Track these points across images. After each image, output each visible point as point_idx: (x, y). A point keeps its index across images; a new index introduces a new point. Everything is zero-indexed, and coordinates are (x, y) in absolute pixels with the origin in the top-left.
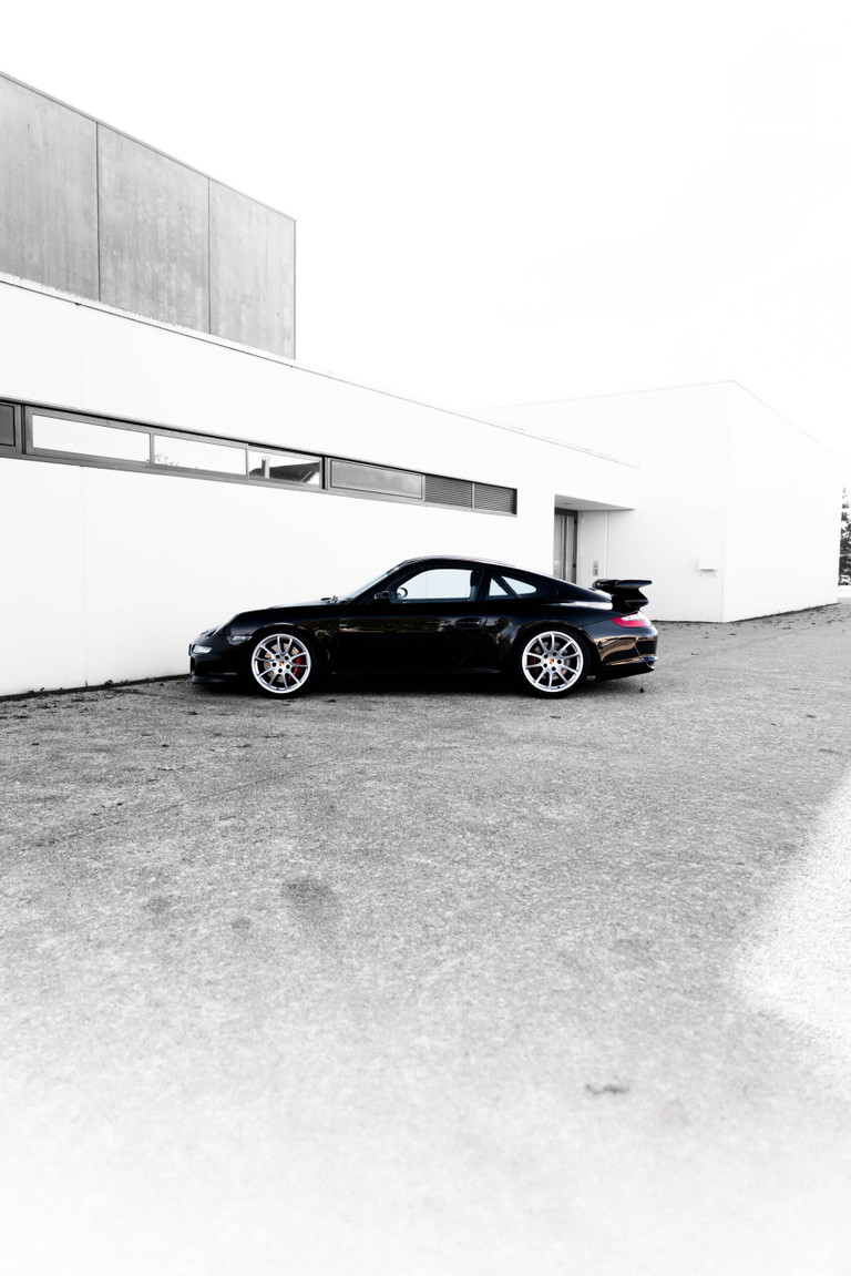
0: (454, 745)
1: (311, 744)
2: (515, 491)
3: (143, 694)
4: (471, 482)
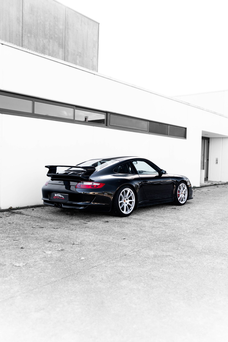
0: (168, 254)
1: (94, 250)
2: (186, 128)
3: (23, 214)
4: (168, 125)
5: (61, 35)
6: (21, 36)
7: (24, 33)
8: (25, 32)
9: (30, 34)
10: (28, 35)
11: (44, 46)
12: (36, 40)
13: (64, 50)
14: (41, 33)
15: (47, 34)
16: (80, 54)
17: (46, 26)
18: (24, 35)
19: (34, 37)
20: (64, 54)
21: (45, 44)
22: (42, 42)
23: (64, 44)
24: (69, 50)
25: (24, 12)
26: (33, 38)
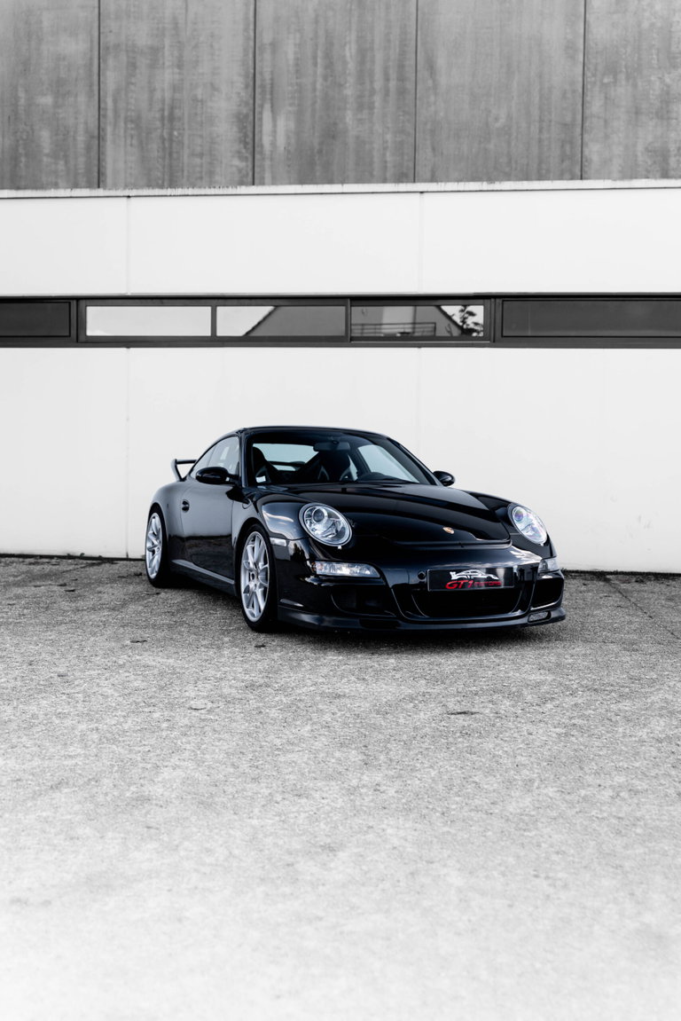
6: (581, 90)
7: (590, 79)
8: (594, 75)
9: (611, 77)
10: (606, 80)
11: (668, 93)
12: (635, 86)
17: (673, 29)
18: (589, 87)
19: (628, 78)
21: (668, 86)
22: (658, 83)
26: (624, 83)
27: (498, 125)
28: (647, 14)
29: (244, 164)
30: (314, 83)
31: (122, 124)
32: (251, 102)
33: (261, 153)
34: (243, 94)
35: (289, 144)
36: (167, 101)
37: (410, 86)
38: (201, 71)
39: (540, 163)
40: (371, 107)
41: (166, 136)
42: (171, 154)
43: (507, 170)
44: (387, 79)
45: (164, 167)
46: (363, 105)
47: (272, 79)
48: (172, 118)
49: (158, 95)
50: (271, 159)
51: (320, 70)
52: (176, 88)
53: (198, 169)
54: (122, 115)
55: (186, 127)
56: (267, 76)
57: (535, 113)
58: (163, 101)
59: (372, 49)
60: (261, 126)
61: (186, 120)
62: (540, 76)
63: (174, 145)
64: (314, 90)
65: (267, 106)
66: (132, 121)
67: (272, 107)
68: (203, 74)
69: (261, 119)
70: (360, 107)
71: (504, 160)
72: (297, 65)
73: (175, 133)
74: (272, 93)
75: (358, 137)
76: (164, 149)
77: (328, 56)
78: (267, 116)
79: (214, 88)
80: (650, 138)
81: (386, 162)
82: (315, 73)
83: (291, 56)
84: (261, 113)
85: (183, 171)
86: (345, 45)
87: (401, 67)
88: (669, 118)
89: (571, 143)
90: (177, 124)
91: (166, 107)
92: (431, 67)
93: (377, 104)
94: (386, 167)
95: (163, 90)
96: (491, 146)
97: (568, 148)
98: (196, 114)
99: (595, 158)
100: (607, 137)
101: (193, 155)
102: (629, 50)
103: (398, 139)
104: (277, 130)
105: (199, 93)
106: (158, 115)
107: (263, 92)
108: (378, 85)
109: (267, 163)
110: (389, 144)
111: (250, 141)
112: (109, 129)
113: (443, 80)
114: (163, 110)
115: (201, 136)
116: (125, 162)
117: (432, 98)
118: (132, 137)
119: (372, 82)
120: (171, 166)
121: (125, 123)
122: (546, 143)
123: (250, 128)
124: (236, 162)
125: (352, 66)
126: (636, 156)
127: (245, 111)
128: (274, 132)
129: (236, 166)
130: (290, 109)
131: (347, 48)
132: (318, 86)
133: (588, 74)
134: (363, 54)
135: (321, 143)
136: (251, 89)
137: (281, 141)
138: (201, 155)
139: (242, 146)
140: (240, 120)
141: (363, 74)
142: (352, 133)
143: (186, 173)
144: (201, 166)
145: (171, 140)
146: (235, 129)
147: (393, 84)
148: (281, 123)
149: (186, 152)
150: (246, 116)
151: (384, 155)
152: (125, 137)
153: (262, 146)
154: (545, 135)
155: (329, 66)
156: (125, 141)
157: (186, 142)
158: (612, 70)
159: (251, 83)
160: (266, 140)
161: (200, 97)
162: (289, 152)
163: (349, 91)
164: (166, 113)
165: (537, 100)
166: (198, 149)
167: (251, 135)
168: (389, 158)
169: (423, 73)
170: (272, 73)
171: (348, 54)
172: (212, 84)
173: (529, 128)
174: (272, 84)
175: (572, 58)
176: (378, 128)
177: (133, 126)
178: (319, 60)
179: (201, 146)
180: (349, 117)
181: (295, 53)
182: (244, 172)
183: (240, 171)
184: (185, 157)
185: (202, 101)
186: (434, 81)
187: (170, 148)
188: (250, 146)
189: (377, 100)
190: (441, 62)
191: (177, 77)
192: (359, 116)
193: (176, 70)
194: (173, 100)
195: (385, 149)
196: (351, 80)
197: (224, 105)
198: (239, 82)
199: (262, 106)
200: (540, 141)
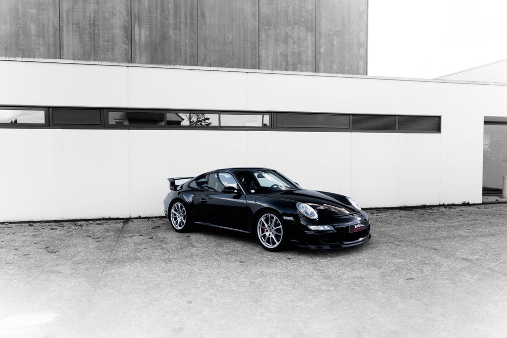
5: (310, 17)
8: (263, 25)
10: (266, 28)
11: (287, 35)
12: (276, 31)
13: (314, 33)
14: (283, 21)
15: (291, 21)
16: (339, 33)
19: (274, 28)
20: (314, 39)
21: (287, 32)
23: (314, 26)
24: (322, 31)
25: (261, 5)
26: (272, 29)
27: (229, 40)
28: (280, 6)
29: (127, 47)
30: (156, 17)
31: (71, 25)
32: (130, 21)
33: (135, 42)
34: (126, 18)
35: (147, 40)
36: (92, 17)
37: (195, 22)
38: (107, 6)
39: (244, 55)
40: (180, 29)
41: (92, 32)
42: (94, 40)
43: (232, 57)
44: (186, 18)
45: (91, 45)
46: (177, 27)
47: (138, 13)
48: (94, 25)
49: (88, 14)
50: (139, 46)
51: (159, 12)
52: (96, 12)
53: (107, 47)
54: (71, 21)
55: (101, 29)
56: (137, 12)
57: (242, 37)
58: (90, 17)
59: (180, 6)
60: (134, 32)
61: (101, 26)
62: (244, 24)
63: (96, 36)
64: (157, 19)
65: (137, 24)
66: (75, 24)
67: (139, 24)
68: (108, 8)
69: (134, 29)
70: (176, 28)
71: (231, 53)
72: (149, 8)
73: (96, 31)
74: (139, 19)
75: (175, 40)
76: (91, 37)
77: (162, 6)
78: (137, 28)
79: (113, 14)
80: (282, 50)
81: (186, 51)
82: (157, 12)
83: (146, 5)
84: (134, 26)
85: (100, 47)
86: (169, 3)
87: (191, 14)
88: (288, 44)
89: (255, 49)
90: (96, 28)
91: (92, 20)
92: (203, 16)
93: (183, 28)
94: (186, 53)
95: (90, 13)
96: (226, 48)
97: (254, 51)
98: (105, 24)
99: (263, 55)
100: (267, 48)
101: (104, 41)
102: (274, 17)
103: (191, 42)
104: (141, 34)
105: (107, 15)
106: (88, 23)
107: (135, 18)
108: (183, 20)
109: (137, 47)
110: (188, 44)
111: (129, 37)
112: (65, 27)
113: (208, 21)
114: (90, 21)
115: (108, 34)
116: (73, 42)
117: (204, 28)
118: (76, 31)
119: (180, 19)
120: (94, 45)
121: (73, 24)
122: (246, 48)
123: (129, 32)
124: (124, 46)
125: (172, 12)
126: (277, 56)
127: (127, 25)
128: (140, 35)
129: (124, 47)
130: (147, 26)
131: (170, 4)
132: (158, 18)
133: (260, 25)
134: (177, 8)
135: (160, 41)
136: (129, 16)
137: (143, 39)
138: (108, 42)
139: (126, 39)
140: (125, 28)
141: (177, 15)
142: (173, 38)
143: (101, 48)
144: (108, 46)
145: (94, 34)
146: (123, 32)
147: (188, 20)
148: (143, 31)
149: (101, 40)
150: (128, 27)
151: (186, 48)
152: (72, 31)
153: (135, 40)
154: (246, 46)
155: (163, 10)
156: (73, 32)
157: (101, 35)
158: (268, 24)
159: (130, 14)
160: (137, 38)
161: (107, 17)
162: (146, 43)
163: (171, 21)
164: (92, 22)
165: (243, 32)
166: (107, 39)
167: (130, 35)
168: (187, 49)
169: (200, 18)
170: (138, 11)
171: (170, 7)
172: (112, 13)
173: (240, 42)
174: (139, 15)
175: (255, 18)
176: (183, 37)
177: (76, 26)
178: (158, 8)
179: (108, 37)
180: (171, 32)
181: (148, 4)
182: (127, 50)
183: (126, 49)
184: (101, 42)
185: (108, 19)
186: (204, 21)
187: (94, 37)
188: (130, 39)
189: (183, 26)
190: (207, 14)
191: (96, 8)
192: (175, 32)
193: (96, 5)
194: (95, 17)
195: (186, 45)
196: (172, 17)
197: (118, 22)
198: (125, 13)
199: (134, 24)
200: (244, 47)
